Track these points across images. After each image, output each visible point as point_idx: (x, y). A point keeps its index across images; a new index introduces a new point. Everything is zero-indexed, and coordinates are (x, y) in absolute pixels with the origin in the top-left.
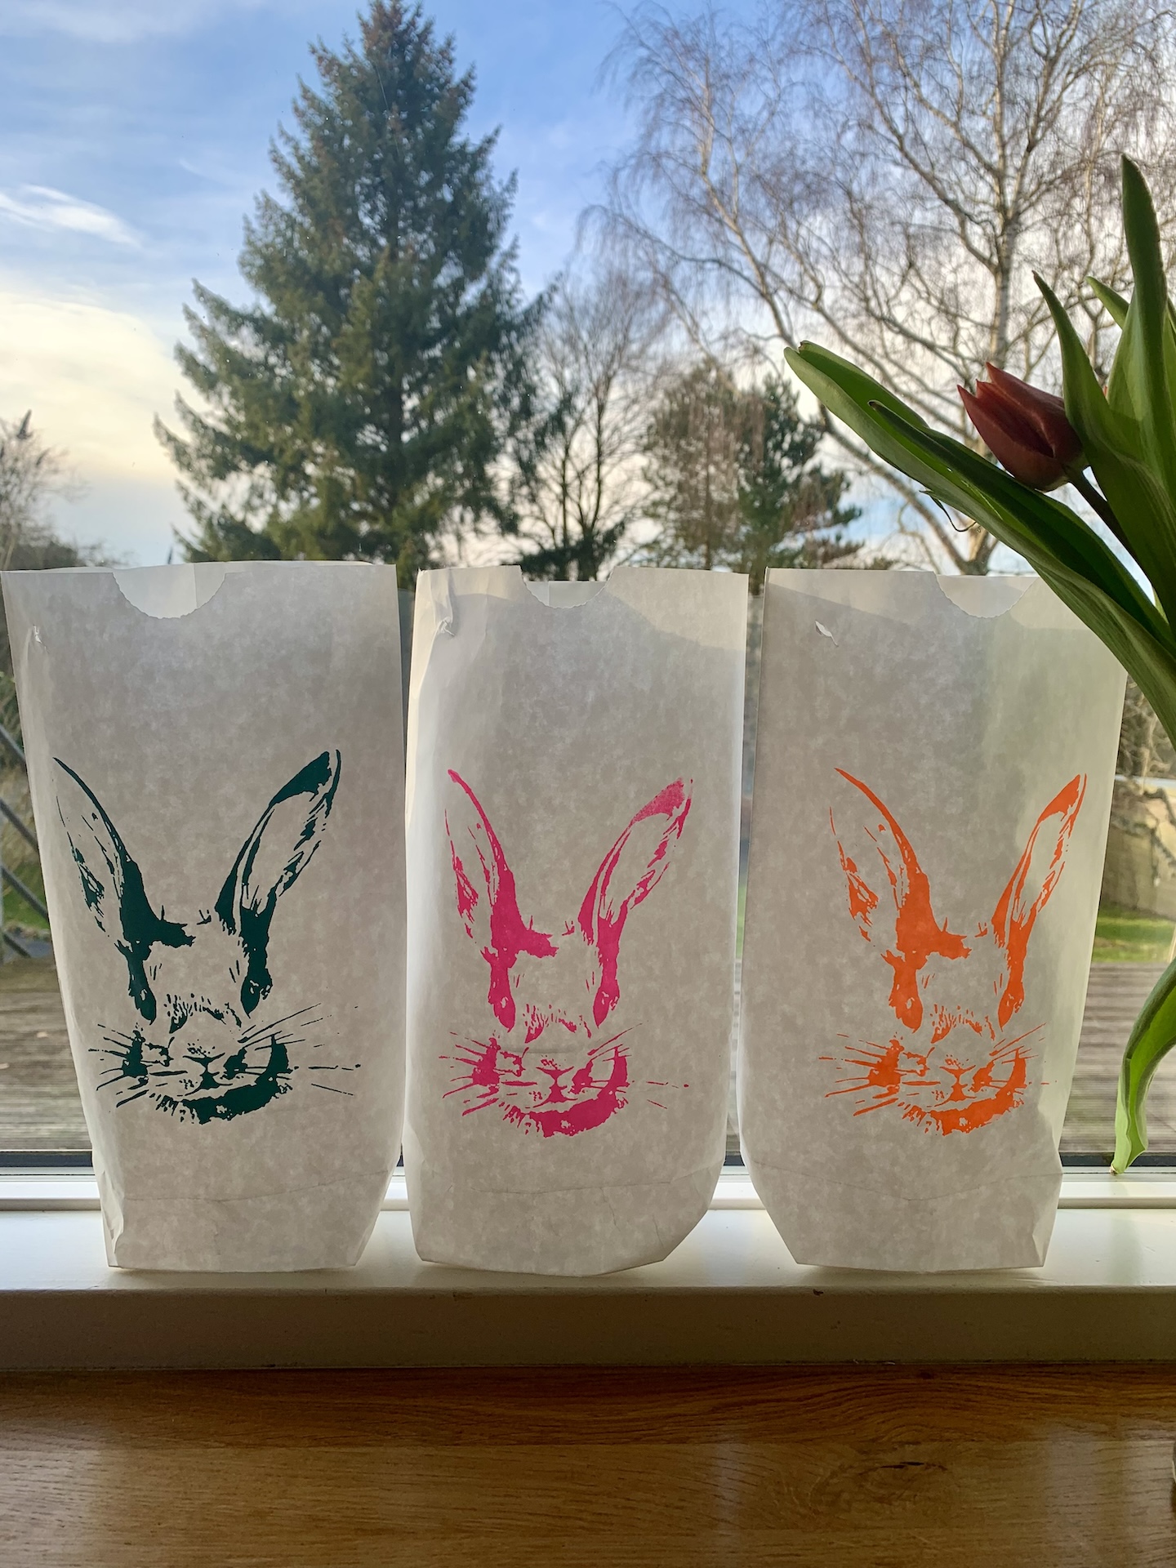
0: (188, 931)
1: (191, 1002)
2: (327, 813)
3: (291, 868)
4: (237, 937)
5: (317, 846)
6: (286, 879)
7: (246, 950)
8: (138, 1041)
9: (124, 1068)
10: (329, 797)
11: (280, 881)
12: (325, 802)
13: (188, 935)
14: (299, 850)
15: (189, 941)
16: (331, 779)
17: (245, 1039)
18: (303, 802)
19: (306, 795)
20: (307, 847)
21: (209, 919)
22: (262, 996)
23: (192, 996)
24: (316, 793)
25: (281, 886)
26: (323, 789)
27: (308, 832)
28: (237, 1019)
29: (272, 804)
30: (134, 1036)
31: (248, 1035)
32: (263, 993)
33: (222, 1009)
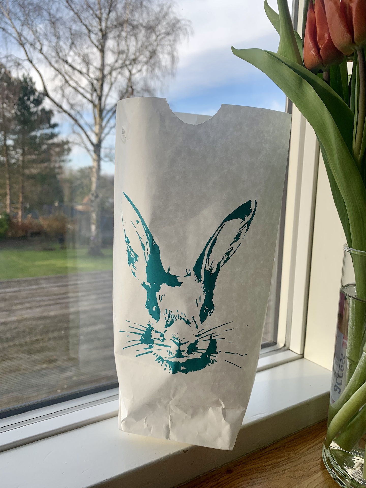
0: (180, 279)
1: (176, 314)
2: (247, 230)
3: (227, 254)
4: (201, 284)
5: (240, 245)
6: (225, 259)
7: (205, 291)
8: (150, 329)
9: (141, 339)
10: (249, 223)
11: (223, 259)
12: (246, 225)
13: (179, 281)
14: (232, 246)
15: (180, 284)
16: (251, 214)
17: (199, 335)
18: (237, 223)
19: (240, 220)
20: (235, 245)
21: (190, 274)
22: (209, 314)
23: (178, 311)
24: (244, 220)
25: (223, 261)
26: (247, 218)
27: (237, 238)
28: (197, 325)
29: (224, 221)
30: (147, 326)
31: (200, 333)
32: (210, 313)
33: (191, 320)
